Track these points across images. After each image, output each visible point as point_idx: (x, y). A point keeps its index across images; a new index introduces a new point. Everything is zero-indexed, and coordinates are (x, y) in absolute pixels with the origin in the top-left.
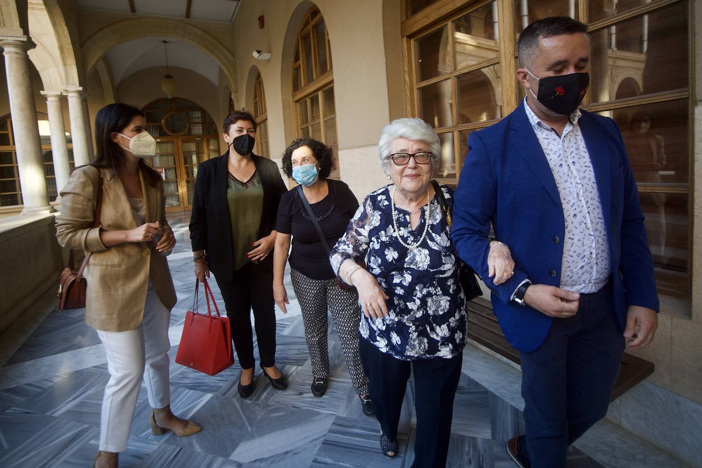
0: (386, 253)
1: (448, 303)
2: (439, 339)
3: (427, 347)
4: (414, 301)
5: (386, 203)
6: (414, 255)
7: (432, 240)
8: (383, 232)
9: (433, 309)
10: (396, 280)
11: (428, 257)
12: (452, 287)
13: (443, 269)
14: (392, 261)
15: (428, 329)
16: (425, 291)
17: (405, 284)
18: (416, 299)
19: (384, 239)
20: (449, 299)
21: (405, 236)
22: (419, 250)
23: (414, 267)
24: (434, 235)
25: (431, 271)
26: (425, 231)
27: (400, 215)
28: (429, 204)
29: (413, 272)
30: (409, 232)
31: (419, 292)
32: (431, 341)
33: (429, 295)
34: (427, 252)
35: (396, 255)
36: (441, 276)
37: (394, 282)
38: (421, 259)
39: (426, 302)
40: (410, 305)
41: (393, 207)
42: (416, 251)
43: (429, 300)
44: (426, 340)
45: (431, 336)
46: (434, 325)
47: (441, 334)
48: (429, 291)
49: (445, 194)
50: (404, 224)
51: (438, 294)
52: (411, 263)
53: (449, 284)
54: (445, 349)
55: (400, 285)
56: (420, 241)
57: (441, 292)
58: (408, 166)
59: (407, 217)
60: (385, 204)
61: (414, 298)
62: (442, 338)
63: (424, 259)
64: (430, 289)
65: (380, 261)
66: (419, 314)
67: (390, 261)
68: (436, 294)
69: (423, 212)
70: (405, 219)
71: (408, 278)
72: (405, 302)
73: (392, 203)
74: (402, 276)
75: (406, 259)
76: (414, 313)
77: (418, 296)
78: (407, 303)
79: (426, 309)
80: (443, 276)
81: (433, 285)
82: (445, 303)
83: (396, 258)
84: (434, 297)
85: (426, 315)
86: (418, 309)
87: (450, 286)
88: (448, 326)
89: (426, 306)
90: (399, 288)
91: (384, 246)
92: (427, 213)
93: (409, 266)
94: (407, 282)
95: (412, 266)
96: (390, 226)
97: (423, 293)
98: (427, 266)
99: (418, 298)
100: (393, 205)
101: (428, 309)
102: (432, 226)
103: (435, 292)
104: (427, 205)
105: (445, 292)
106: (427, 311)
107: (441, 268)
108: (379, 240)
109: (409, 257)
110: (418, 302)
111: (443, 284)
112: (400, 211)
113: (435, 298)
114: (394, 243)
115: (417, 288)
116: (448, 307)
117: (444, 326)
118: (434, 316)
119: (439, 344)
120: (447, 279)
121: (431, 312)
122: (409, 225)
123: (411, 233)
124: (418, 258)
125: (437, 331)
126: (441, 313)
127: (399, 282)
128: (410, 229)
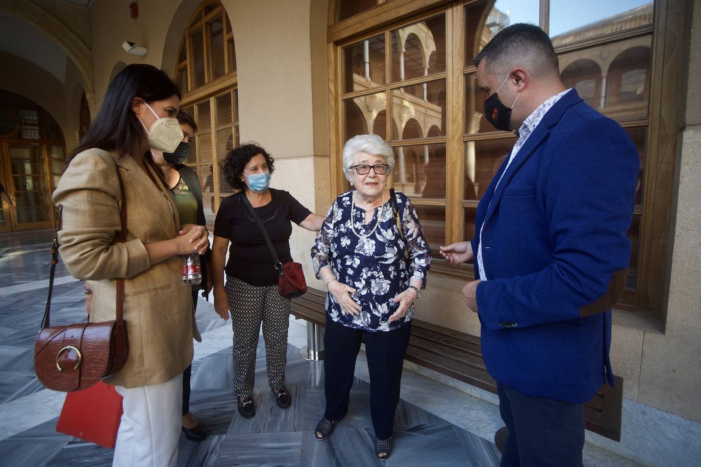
0: (342, 240)
1: (389, 286)
2: (380, 315)
3: (370, 321)
4: (361, 281)
5: (349, 203)
6: (364, 244)
7: (380, 233)
8: (342, 225)
9: (376, 290)
10: (348, 263)
11: (374, 247)
12: (392, 273)
13: (385, 257)
14: (345, 247)
15: (371, 306)
16: (369, 274)
17: (355, 266)
18: (362, 279)
19: (343, 230)
20: (390, 282)
21: (359, 228)
22: (368, 240)
23: (362, 253)
24: (382, 230)
25: (376, 257)
26: (376, 226)
27: (358, 213)
28: (382, 205)
29: (362, 257)
30: (362, 226)
31: (365, 274)
32: (373, 317)
33: (373, 277)
34: (374, 242)
35: (349, 242)
36: (383, 262)
37: (347, 264)
38: (368, 247)
39: (371, 283)
40: (357, 284)
41: (353, 206)
42: (365, 241)
43: (373, 282)
44: (369, 316)
45: (374, 313)
46: (376, 303)
47: (381, 311)
48: (373, 274)
49: (397, 199)
50: (360, 219)
51: (380, 277)
52: (360, 250)
53: (390, 270)
54: (384, 324)
55: (351, 266)
56: (371, 234)
57: (383, 276)
58: (369, 176)
59: (363, 214)
60: (347, 204)
61: (361, 278)
62: (383, 314)
63: (371, 247)
64: (374, 272)
65: (336, 246)
66: (364, 292)
67: (344, 246)
68: (378, 277)
69: (377, 211)
70: (361, 215)
71: (357, 262)
72: (353, 281)
73: (353, 203)
74: (353, 260)
75: (357, 247)
76: (360, 291)
77: (364, 277)
78: (355, 282)
79: (369, 289)
80: (385, 263)
81: (376, 269)
82: (386, 285)
83: (348, 244)
84: (377, 279)
85: (370, 294)
86: (364, 288)
87: (391, 272)
88: (388, 305)
89: (370, 286)
90: (350, 269)
91: (341, 235)
92: (380, 213)
93: (358, 252)
94: (356, 265)
95: (360, 252)
96: (349, 221)
97: (368, 275)
98: (372, 254)
99: (364, 279)
100: (353, 204)
101: (371, 289)
102: (382, 224)
103: (378, 275)
104: (381, 207)
105: (387, 276)
106: (371, 291)
107: (384, 256)
108: (339, 230)
109: (359, 245)
110: (364, 282)
111: (385, 269)
112: (358, 209)
113: (378, 281)
114: (349, 234)
115: (364, 270)
116: (388, 289)
117: (384, 305)
118: (376, 296)
119: (380, 320)
120: (389, 265)
121: (374, 292)
122: (363, 221)
123: (364, 226)
124: (366, 247)
125: (379, 309)
126: (382, 294)
127: (350, 264)
128: (363, 224)
